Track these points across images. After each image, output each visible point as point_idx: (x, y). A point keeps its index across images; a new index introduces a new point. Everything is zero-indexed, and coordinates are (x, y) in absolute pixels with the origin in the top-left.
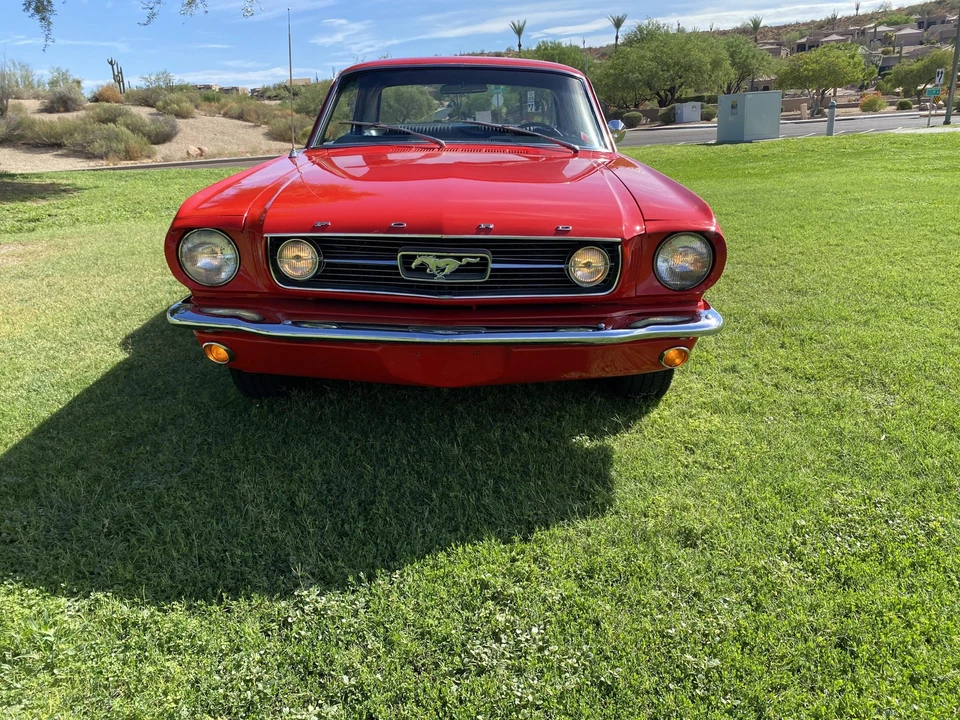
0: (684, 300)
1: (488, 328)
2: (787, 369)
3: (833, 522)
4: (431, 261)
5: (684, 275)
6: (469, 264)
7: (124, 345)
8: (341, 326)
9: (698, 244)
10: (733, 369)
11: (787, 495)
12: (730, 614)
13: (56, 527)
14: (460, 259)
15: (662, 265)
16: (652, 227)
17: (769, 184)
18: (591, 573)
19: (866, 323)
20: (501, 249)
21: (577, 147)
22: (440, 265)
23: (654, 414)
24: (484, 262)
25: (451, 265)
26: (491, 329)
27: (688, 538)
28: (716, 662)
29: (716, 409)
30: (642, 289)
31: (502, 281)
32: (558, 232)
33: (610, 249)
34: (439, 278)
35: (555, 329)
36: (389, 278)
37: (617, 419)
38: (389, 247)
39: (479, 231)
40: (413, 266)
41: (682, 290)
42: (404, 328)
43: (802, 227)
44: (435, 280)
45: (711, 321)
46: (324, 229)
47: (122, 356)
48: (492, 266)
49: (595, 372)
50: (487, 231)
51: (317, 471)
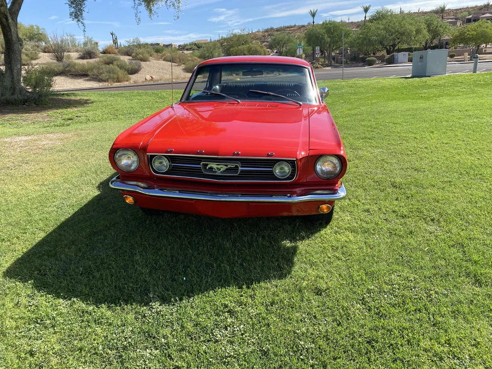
0: (330, 183)
3: (386, 288)
5: (329, 173)
6: (230, 168)
7: (99, 187)
8: (180, 192)
9: (335, 161)
11: (371, 275)
12: (326, 326)
13: (62, 269)
14: (227, 165)
16: (312, 153)
18: (272, 304)
20: (244, 162)
21: (301, 103)
22: (219, 168)
24: (237, 167)
25: (223, 168)
26: (243, 195)
27: (318, 292)
28: (313, 346)
29: (353, 231)
30: (309, 178)
31: (244, 175)
32: (268, 156)
33: (292, 163)
34: (218, 173)
35: (271, 196)
36: (198, 172)
37: (303, 234)
38: (198, 160)
39: (234, 155)
40: (207, 168)
41: (328, 179)
44: (217, 174)
45: (342, 193)
46: (171, 152)
47: (97, 193)
48: (240, 169)
49: (295, 213)
50: (238, 155)
51: (168, 252)
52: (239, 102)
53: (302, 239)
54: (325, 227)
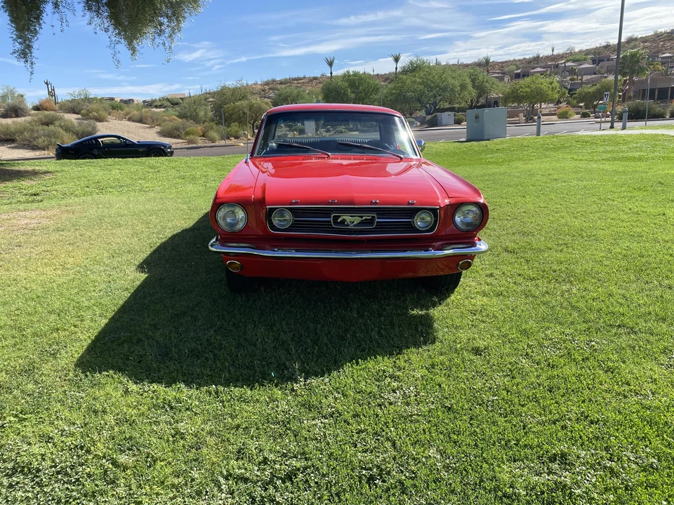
0: (467, 236)
1: (372, 251)
2: (520, 275)
3: (546, 343)
4: (348, 218)
5: (468, 224)
6: (366, 219)
8: (297, 251)
9: (474, 209)
10: (491, 275)
11: (525, 333)
12: (500, 380)
14: (362, 217)
15: (458, 219)
16: (453, 201)
17: (503, 169)
18: (433, 366)
19: (561, 251)
20: (382, 212)
21: (402, 156)
22: (351, 220)
23: (452, 297)
24: (373, 218)
25: (357, 220)
26: (373, 251)
27: (477, 351)
28: (496, 398)
29: (485, 294)
30: (448, 230)
31: (382, 227)
32: (409, 204)
33: (434, 211)
34: (351, 227)
35: (405, 251)
36: (327, 227)
37: (435, 299)
38: (327, 212)
39: (372, 203)
40: (339, 220)
41: (468, 231)
42: (330, 251)
43: (524, 197)
44: (349, 227)
45: (482, 246)
46: (296, 203)
48: (377, 220)
49: (422, 273)
50: (376, 203)
51: (285, 326)
52: (329, 156)
53: (434, 305)
54: (453, 293)
